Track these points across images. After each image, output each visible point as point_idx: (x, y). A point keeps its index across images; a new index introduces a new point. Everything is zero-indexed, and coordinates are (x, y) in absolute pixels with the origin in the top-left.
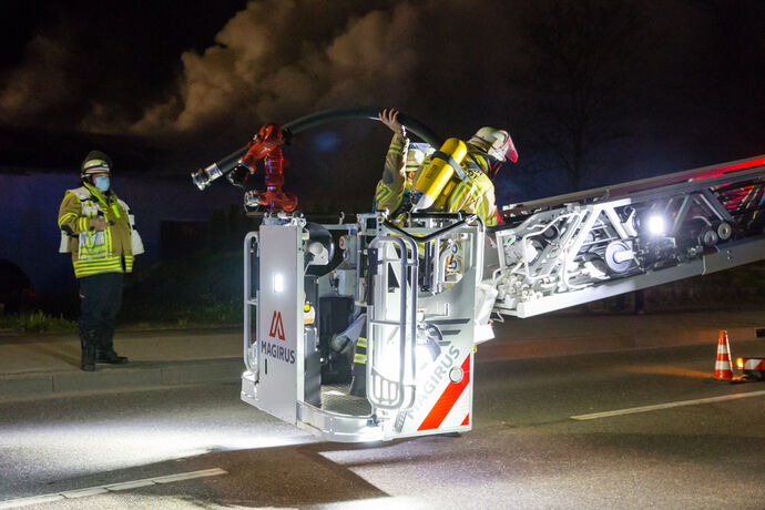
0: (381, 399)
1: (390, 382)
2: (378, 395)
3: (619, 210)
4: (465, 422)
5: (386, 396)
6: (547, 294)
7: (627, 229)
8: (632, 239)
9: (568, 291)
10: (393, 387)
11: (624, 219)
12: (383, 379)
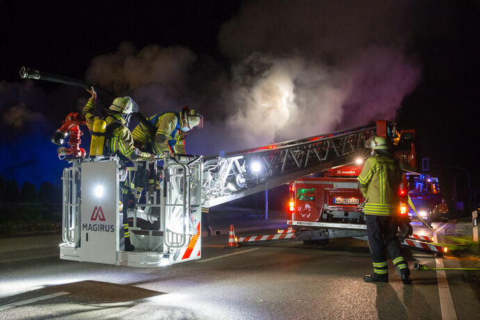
0: (172, 243)
1: (177, 234)
2: (170, 241)
3: (239, 160)
4: (199, 255)
5: (175, 241)
6: (216, 197)
7: (242, 169)
8: (243, 173)
9: (223, 195)
10: (179, 236)
11: (241, 165)
12: (173, 233)
